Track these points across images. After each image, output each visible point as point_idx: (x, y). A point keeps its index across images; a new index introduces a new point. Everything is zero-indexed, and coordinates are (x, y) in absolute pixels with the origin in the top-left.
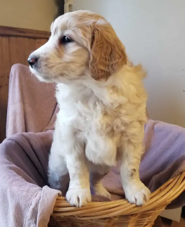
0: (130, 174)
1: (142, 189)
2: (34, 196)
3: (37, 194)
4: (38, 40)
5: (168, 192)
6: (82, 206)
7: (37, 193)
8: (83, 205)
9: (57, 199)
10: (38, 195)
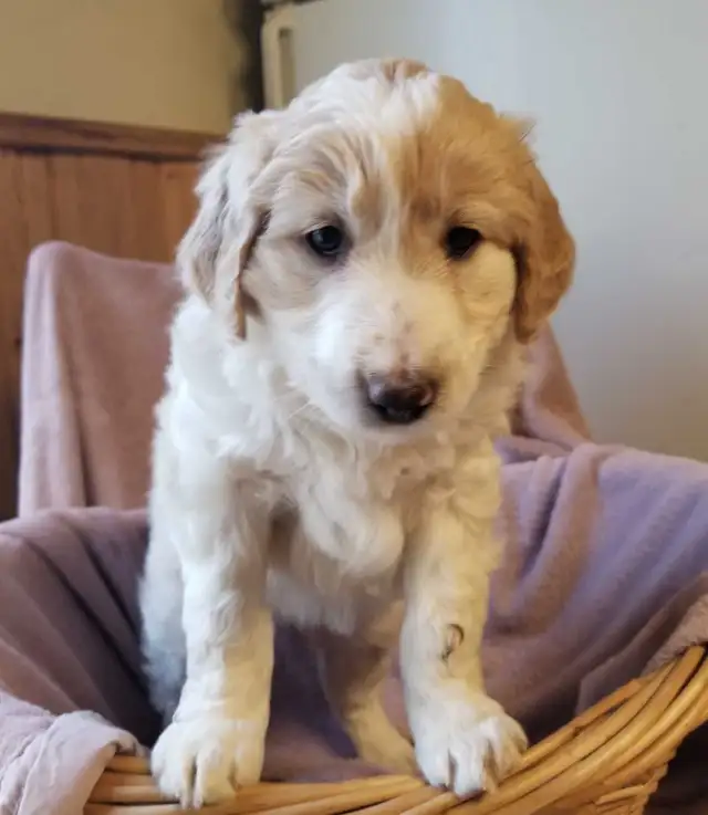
0: (441, 649)
1: (483, 717)
2: (16, 753)
3: (28, 743)
4: (167, 168)
5: (609, 739)
6: (205, 805)
7: (27, 739)
8: (208, 801)
9: (108, 770)
10: (29, 748)
